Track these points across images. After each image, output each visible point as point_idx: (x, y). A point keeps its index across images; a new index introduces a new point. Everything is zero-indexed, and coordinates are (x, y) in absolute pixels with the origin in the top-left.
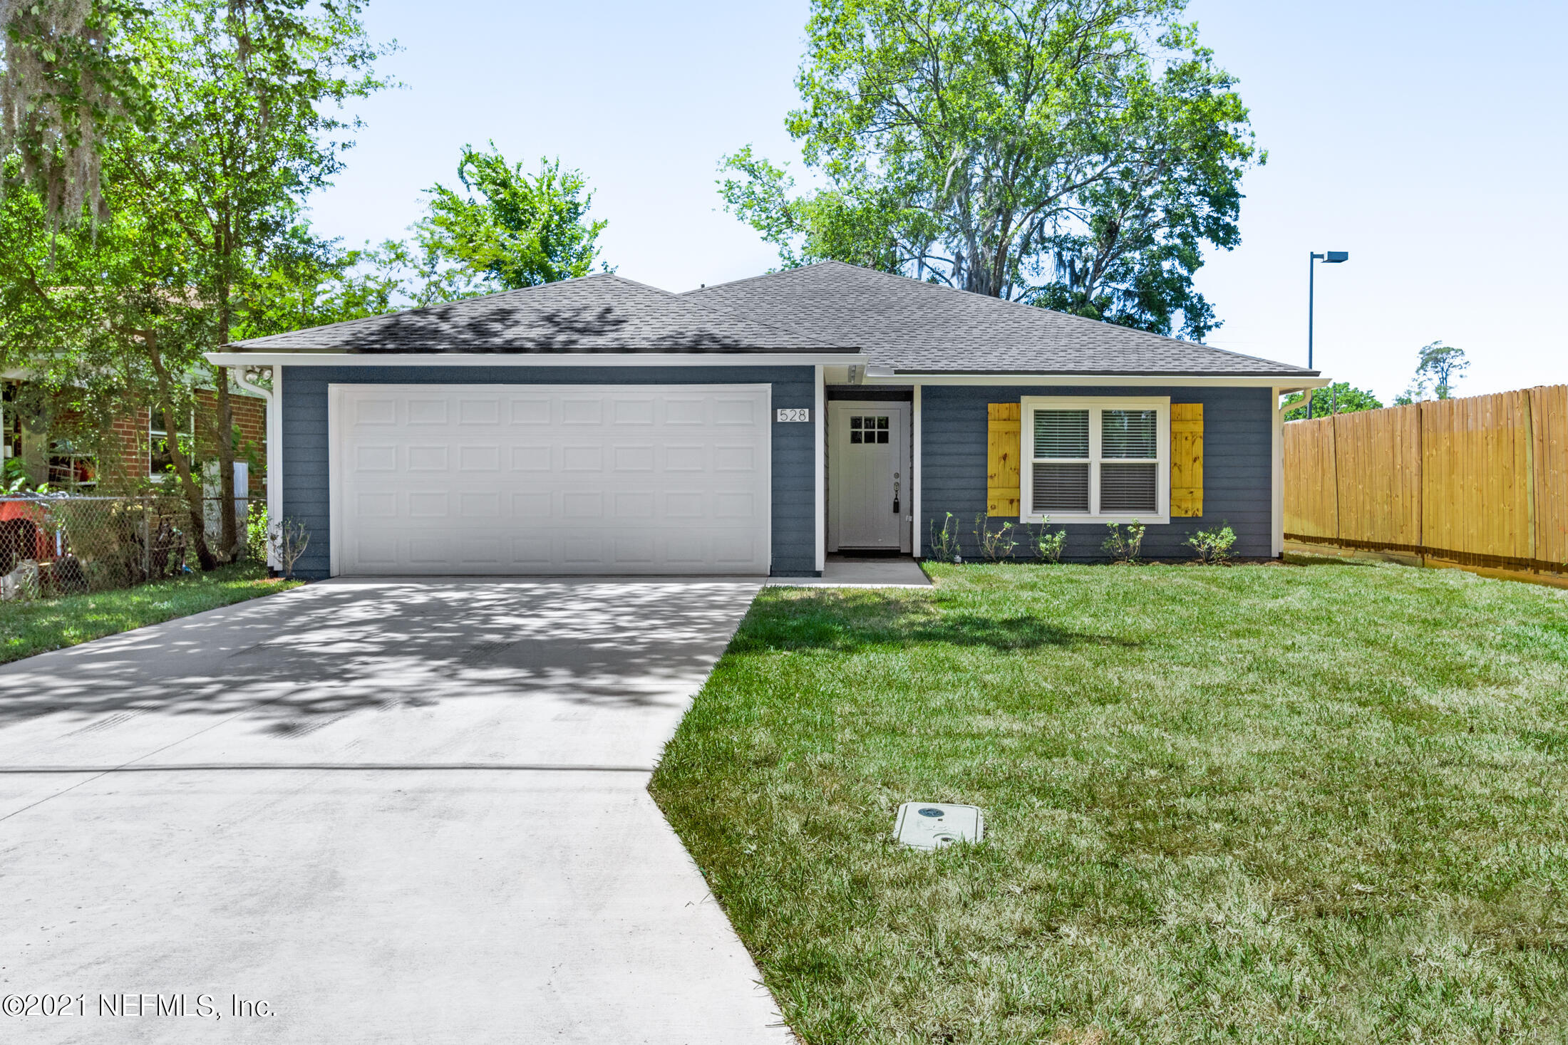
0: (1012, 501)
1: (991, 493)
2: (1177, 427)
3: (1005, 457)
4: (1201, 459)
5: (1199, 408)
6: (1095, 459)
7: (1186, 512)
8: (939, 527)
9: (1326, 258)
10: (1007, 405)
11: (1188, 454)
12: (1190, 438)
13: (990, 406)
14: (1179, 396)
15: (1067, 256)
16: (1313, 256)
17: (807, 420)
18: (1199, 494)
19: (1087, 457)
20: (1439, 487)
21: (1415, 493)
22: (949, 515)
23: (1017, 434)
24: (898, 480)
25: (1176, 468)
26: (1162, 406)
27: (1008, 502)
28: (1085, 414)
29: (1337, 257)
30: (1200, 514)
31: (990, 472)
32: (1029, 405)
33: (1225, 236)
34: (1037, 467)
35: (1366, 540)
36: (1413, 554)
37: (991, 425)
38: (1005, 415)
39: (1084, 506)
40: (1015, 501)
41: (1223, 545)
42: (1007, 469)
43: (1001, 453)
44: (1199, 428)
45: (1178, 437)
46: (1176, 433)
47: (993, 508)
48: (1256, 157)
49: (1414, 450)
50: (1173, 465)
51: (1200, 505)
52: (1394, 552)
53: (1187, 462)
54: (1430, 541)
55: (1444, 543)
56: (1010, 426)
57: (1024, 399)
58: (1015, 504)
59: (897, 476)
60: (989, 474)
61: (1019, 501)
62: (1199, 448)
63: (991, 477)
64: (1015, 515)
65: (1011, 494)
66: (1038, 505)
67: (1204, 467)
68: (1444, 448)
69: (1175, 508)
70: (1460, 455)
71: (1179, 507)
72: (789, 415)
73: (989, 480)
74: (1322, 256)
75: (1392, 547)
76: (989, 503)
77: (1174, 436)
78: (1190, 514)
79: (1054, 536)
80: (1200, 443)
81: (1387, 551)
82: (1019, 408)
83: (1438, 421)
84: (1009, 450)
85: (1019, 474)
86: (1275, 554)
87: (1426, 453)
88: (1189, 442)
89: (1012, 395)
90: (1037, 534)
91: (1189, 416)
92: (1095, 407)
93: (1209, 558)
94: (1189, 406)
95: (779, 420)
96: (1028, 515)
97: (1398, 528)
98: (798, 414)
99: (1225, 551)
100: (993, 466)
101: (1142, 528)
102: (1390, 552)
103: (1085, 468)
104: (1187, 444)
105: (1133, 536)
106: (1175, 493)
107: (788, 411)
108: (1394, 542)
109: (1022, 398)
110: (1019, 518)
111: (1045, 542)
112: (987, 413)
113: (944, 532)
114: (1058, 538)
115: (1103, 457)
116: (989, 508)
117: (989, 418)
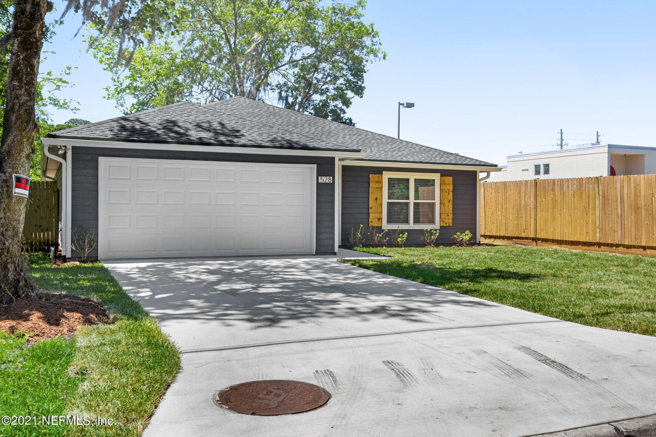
0: (379, 219)
1: (371, 216)
2: (443, 187)
3: (376, 199)
4: (452, 201)
5: (451, 178)
6: (412, 200)
7: (446, 224)
9: (405, 105)
10: (378, 175)
11: (447, 198)
12: (447, 192)
13: (371, 176)
14: (444, 173)
15: (284, 94)
16: (400, 104)
17: (332, 182)
18: (451, 216)
19: (409, 199)
20: (546, 214)
21: (533, 216)
22: (362, 226)
23: (381, 188)
25: (442, 205)
26: (436, 177)
27: (377, 219)
28: (407, 180)
29: (410, 105)
30: (451, 225)
31: (370, 206)
32: (386, 175)
33: (359, 91)
34: (389, 204)
35: (502, 235)
36: (531, 241)
37: (371, 185)
38: (376, 180)
39: (407, 221)
40: (380, 219)
41: (467, 238)
42: (377, 204)
43: (375, 197)
44: (451, 187)
45: (443, 191)
46: (442, 189)
47: (372, 222)
48: (381, 55)
49: (532, 198)
50: (441, 203)
51: (451, 221)
52: (519, 240)
53: (446, 202)
54: (541, 235)
55: (549, 236)
56: (378, 185)
58: (380, 220)
60: (370, 207)
61: (382, 219)
62: (451, 197)
63: (371, 208)
64: (380, 225)
65: (378, 216)
66: (389, 221)
67: (453, 204)
68: (550, 198)
69: (442, 222)
70: (559, 201)
71: (443, 222)
72: (324, 179)
74: (403, 104)
75: (517, 238)
76: (370, 220)
77: (441, 190)
78: (447, 225)
79: (403, 234)
80: (451, 194)
81: (514, 240)
82: (382, 176)
83: (547, 187)
84: (378, 196)
85: (382, 207)
86: (478, 242)
87: (539, 200)
88: (447, 194)
89: (379, 171)
90: (394, 234)
91: (447, 182)
92: (412, 177)
93: (461, 244)
94: (447, 177)
95: (320, 182)
96: (386, 226)
97: (522, 230)
98: (328, 179)
99: (468, 240)
100: (372, 203)
101: (438, 231)
102: (517, 240)
103: (407, 204)
104: (446, 194)
105: (434, 234)
106: (442, 216)
107: (324, 178)
108: (519, 236)
109: (384, 172)
110: (381, 227)
111: (400, 237)
112: (369, 179)
113: (359, 234)
114: (405, 236)
115: (415, 199)
116: (370, 222)
117: (370, 181)
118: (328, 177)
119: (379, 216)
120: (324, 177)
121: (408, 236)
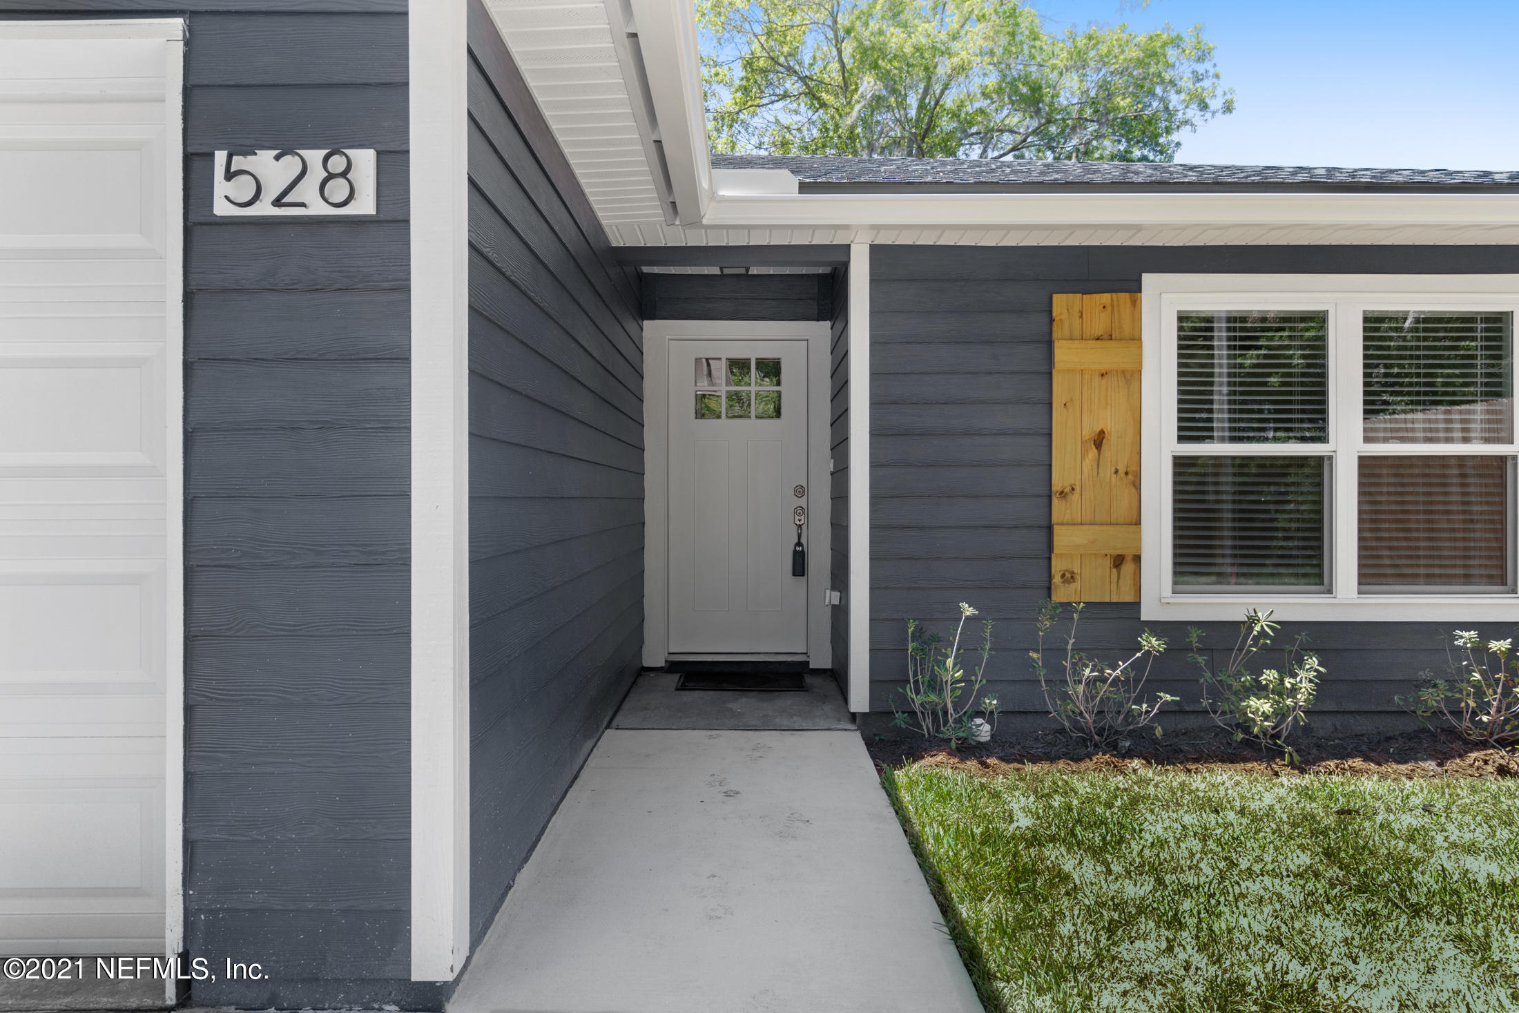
0: (1118, 561)
1: (1062, 538)
3: (1099, 440)
6: (1346, 444)
8: (931, 644)
10: (1106, 298)
13: (1061, 303)
17: (365, 205)
19: (1323, 439)
22: (968, 611)
23: (1132, 376)
24: (802, 502)
26: (1518, 298)
27: (1108, 563)
31: (1058, 482)
32: (1165, 300)
34: (1182, 465)
37: (1064, 354)
38: (1099, 323)
39: (1316, 573)
40: (1124, 560)
42: (1107, 472)
43: (1089, 429)
47: (1069, 578)
56: (1106, 358)
57: (1149, 280)
58: (1128, 567)
59: (800, 491)
60: (1057, 487)
61: (1137, 559)
63: (1063, 493)
64: (1128, 598)
65: (1114, 539)
66: (1188, 571)
73: (1055, 501)
76: (1057, 566)
79: (1287, 666)
82: (1136, 304)
84: (1110, 421)
85: (1137, 485)
89: (1117, 271)
92: (1346, 301)
95: (222, 208)
100: (1067, 465)
103: (1317, 469)
109: (1148, 279)
110: (1136, 605)
111: (1260, 690)
112: (1052, 320)
113: (950, 662)
114: (1304, 680)
115: (1367, 440)
116: (1057, 580)
117: (1055, 335)
118: (314, 156)
119: (1116, 541)
120: (266, 156)
121: (1323, 684)
